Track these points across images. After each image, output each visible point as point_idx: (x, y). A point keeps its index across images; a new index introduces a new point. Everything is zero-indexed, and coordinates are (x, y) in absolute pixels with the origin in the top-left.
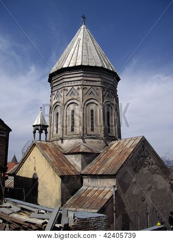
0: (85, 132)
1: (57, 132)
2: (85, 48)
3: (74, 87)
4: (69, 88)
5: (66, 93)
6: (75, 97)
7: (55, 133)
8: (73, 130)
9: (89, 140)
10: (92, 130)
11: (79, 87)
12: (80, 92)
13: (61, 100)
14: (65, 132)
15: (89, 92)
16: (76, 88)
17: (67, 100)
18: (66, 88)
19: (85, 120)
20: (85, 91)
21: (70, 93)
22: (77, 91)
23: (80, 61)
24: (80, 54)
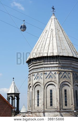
0: (61, 107)
1: (38, 105)
2: (58, 39)
3: (52, 72)
4: (48, 73)
5: (45, 76)
6: (53, 80)
7: (36, 106)
8: (51, 105)
9: (64, 113)
10: (66, 105)
11: (56, 72)
12: (57, 76)
13: (41, 81)
14: (45, 107)
15: (63, 76)
16: (53, 72)
17: (47, 82)
18: (45, 72)
19: (61, 98)
20: (61, 76)
21: (49, 76)
22: (55, 75)
23: (56, 51)
24: (55, 44)
